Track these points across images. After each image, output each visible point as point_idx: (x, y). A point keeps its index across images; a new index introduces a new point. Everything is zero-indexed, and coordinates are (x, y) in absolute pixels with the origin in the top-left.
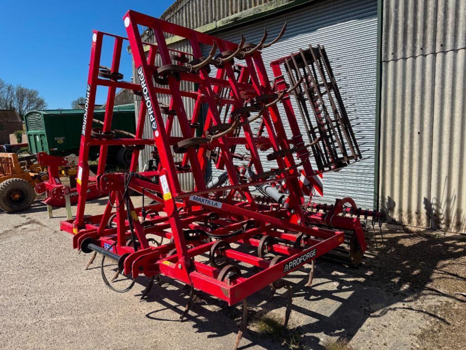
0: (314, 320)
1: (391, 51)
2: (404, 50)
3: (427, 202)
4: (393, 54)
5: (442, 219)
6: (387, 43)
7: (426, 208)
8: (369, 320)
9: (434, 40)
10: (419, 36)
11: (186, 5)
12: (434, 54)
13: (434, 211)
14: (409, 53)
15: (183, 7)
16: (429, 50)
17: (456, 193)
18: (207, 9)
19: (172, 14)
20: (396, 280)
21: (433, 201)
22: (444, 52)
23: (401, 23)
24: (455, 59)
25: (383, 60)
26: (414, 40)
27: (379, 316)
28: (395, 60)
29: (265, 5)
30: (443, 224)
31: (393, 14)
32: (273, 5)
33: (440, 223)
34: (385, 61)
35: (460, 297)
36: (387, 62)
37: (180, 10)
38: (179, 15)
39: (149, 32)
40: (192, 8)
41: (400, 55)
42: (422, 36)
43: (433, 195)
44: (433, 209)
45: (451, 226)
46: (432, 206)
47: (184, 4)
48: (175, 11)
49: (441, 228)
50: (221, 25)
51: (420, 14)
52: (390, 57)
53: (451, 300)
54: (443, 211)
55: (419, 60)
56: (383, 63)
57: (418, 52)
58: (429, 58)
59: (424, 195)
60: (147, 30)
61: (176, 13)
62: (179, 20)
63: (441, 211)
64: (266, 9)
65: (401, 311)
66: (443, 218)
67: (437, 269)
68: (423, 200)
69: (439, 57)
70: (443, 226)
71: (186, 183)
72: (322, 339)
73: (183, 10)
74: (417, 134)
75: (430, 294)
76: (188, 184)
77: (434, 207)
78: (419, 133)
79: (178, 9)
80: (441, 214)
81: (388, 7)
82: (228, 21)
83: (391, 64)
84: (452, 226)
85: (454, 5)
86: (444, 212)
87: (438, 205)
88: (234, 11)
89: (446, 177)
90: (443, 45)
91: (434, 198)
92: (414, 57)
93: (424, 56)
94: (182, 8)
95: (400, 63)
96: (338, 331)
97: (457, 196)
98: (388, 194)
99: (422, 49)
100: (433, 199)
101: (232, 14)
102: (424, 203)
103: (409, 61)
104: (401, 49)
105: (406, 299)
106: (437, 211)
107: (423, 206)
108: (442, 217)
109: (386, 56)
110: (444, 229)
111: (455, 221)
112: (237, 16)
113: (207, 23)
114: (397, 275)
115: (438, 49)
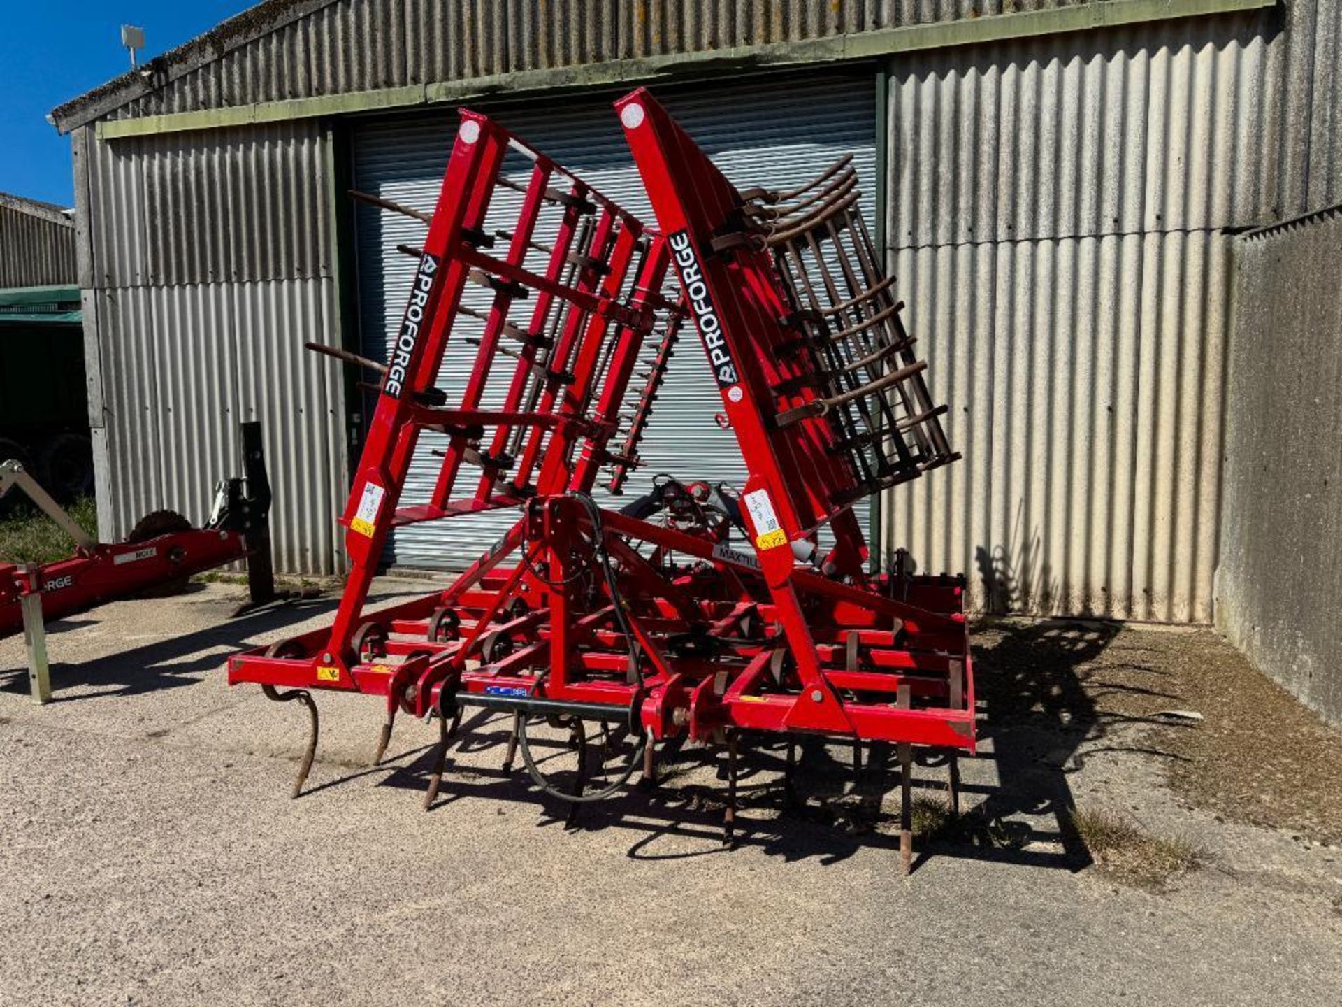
0: (983, 797)
1: (905, 226)
2: (934, 228)
3: (984, 556)
4: (910, 233)
5: (1013, 591)
6: (896, 208)
7: (981, 569)
8: (1071, 779)
9: (994, 215)
10: (964, 202)
11: (307, 18)
12: (995, 243)
13: (997, 575)
14: (943, 236)
15: (296, 22)
16: (983, 233)
17: (1040, 533)
18: (387, 45)
19: (253, 35)
20: (1039, 708)
21: (996, 553)
22: (1014, 242)
23: (925, 168)
24: (1033, 257)
25: (888, 245)
26: (955, 210)
27: (1077, 770)
28: (914, 248)
29: (586, 70)
30: (1017, 600)
31: (909, 147)
32: (611, 72)
33: (1009, 598)
34: (892, 249)
35: (1162, 719)
36: (896, 250)
37: (283, 28)
38: (280, 43)
39: (151, 77)
40: (332, 31)
41: (924, 238)
42: (971, 202)
43: (996, 540)
44: (997, 569)
45: (1030, 604)
46: (994, 565)
47: (301, 15)
48: (266, 28)
49: (1012, 610)
50: (443, 99)
51: (965, 156)
52: (904, 241)
53: (1154, 726)
54: (1014, 572)
55: (964, 252)
56: (889, 253)
57: (962, 238)
58: (984, 250)
59: (977, 540)
60: (143, 69)
61: (268, 37)
62: (280, 57)
63: (1011, 574)
64: (590, 79)
65: (1101, 754)
66: (1016, 588)
67: (1082, 680)
68: (974, 553)
69: (1004, 250)
70: (1017, 605)
71: (303, 550)
72: (1031, 823)
73: (295, 30)
74: (962, 410)
75: (1116, 721)
76: (309, 555)
77: (998, 565)
78: (966, 410)
79: (277, 25)
80: (1011, 580)
81: (898, 128)
82: (467, 90)
83: (905, 256)
84: (1034, 603)
85: (1032, 147)
86: (1017, 576)
87: (1006, 559)
88: (481, 64)
89: (1021, 500)
90: (1012, 227)
91: (997, 546)
92: (954, 246)
93: (975, 244)
94: (293, 25)
95: (924, 254)
96: (1041, 806)
97: (1042, 539)
98: (900, 543)
99: (970, 230)
100: (995, 550)
101: (476, 73)
102: (978, 558)
103: (944, 253)
104: (928, 225)
105: (1089, 736)
106: (1004, 573)
107: (975, 565)
108: (1013, 584)
109: (896, 237)
110: (1019, 610)
111: (1039, 592)
112: (495, 83)
113: (389, 83)
114: (1032, 702)
115: (1002, 233)
